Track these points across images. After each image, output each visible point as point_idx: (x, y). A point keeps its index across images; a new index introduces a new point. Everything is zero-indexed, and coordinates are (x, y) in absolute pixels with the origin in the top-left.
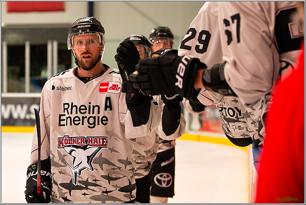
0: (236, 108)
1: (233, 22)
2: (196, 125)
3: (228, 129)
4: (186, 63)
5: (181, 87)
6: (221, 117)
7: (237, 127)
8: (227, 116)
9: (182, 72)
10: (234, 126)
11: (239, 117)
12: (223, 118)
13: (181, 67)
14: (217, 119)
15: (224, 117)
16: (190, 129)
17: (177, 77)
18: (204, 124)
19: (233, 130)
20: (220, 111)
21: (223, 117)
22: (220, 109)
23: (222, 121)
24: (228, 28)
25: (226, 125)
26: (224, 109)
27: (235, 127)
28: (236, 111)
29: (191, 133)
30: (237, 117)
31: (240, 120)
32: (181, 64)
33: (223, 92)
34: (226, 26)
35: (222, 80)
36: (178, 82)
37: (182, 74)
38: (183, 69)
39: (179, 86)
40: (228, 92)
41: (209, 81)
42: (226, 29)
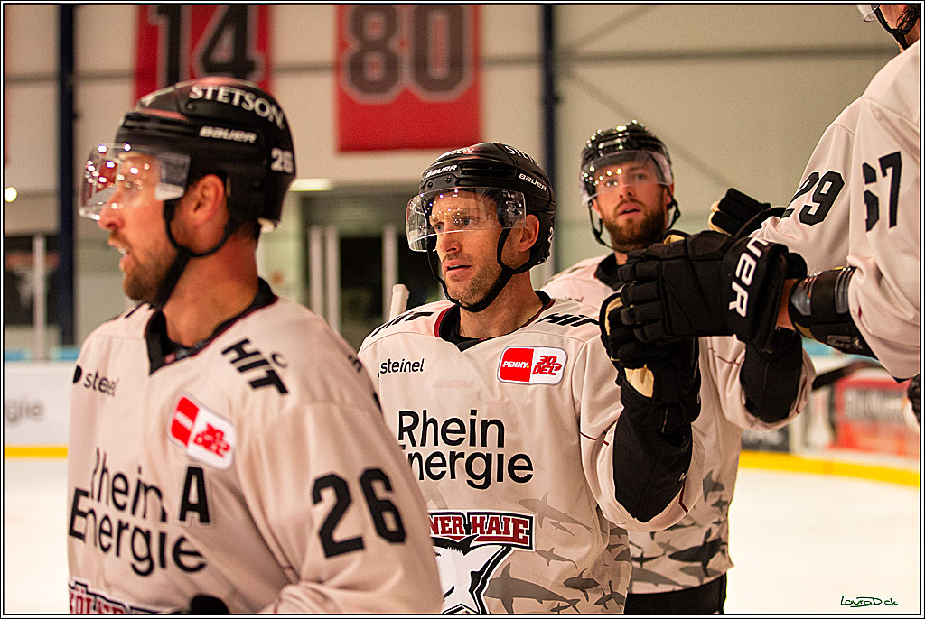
1: (885, 174)
2: (820, 433)
4: (758, 253)
5: (743, 312)
9: (747, 275)
13: (745, 262)
14: (872, 418)
17: (735, 286)
24: (871, 187)
32: (744, 256)
33: (839, 342)
34: (867, 182)
35: (840, 311)
36: (735, 300)
37: (747, 281)
38: (750, 267)
39: (739, 310)
40: (852, 342)
41: (805, 310)
42: (865, 190)
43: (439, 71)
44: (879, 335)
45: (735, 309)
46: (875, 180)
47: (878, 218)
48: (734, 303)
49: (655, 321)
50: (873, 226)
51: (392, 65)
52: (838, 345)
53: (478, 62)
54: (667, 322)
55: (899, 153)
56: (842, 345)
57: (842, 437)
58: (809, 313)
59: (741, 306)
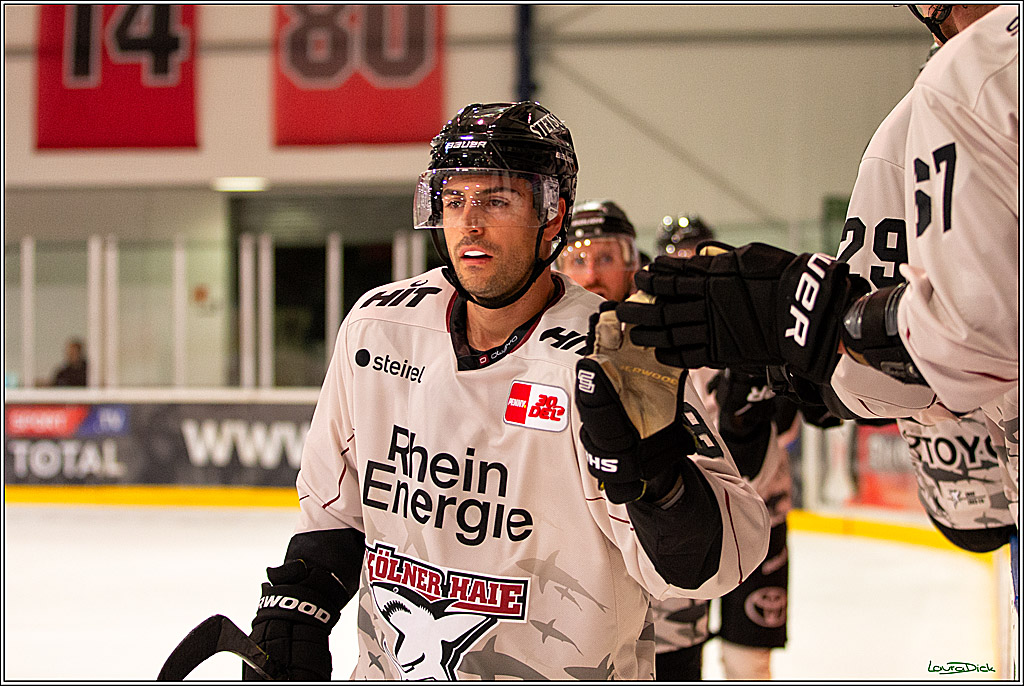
0: (961, 439)
1: (938, 170)
2: (840, 486)
3: (936, 501)
4: (821, 274)
5: (801, 341)
6: (914, 464)
7: (963, 495)
8: (932, 461)
9: (809, 299)
10: (955, 491)
11: (969, 465)
12: (921, 470)
13: (806, 283)
14: (901, 469)
15: (926, 465)
16: (823, 499)
17: (794, 311)
18: (865, 486)
19: (952, 503)
20: (912, 447)
21: (920, 464)
22: (913, 441)
23: (920, 479)
24: (923, 186)
25: (931, 489)
26: (923, 443)
27: (959, 496)
28: (960, 449)
29: (825, 513)
30: (962, 466)
31: (971, 474)
32: (805, 276)
33: (893, 369)
34: (919, 180)
35: (890, 334)
36: (794, 327)
37: (809, 306)
38: (812, 289)
39: (797, 338)
40: (906, 370)
41: (856, 333)
42: (917, 189)
43: (395, 52)
44: (930, 359)
45: (793, 337)
46: (927, 177)
47: (930, 221)
48: (792, 330)
49: (698, 346)
50: (924, 230)
51: (340, 44)
52: (892, 373)
53: (441, 42)
54: (712, 350)
55: (953, 145)
56: (896, 372)
57: (865, 491)
58: (859, 336)
59: (800, 334)
